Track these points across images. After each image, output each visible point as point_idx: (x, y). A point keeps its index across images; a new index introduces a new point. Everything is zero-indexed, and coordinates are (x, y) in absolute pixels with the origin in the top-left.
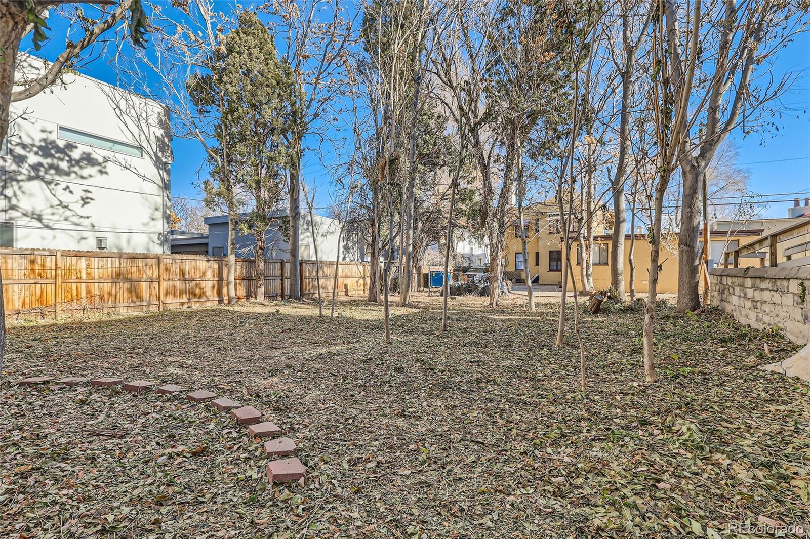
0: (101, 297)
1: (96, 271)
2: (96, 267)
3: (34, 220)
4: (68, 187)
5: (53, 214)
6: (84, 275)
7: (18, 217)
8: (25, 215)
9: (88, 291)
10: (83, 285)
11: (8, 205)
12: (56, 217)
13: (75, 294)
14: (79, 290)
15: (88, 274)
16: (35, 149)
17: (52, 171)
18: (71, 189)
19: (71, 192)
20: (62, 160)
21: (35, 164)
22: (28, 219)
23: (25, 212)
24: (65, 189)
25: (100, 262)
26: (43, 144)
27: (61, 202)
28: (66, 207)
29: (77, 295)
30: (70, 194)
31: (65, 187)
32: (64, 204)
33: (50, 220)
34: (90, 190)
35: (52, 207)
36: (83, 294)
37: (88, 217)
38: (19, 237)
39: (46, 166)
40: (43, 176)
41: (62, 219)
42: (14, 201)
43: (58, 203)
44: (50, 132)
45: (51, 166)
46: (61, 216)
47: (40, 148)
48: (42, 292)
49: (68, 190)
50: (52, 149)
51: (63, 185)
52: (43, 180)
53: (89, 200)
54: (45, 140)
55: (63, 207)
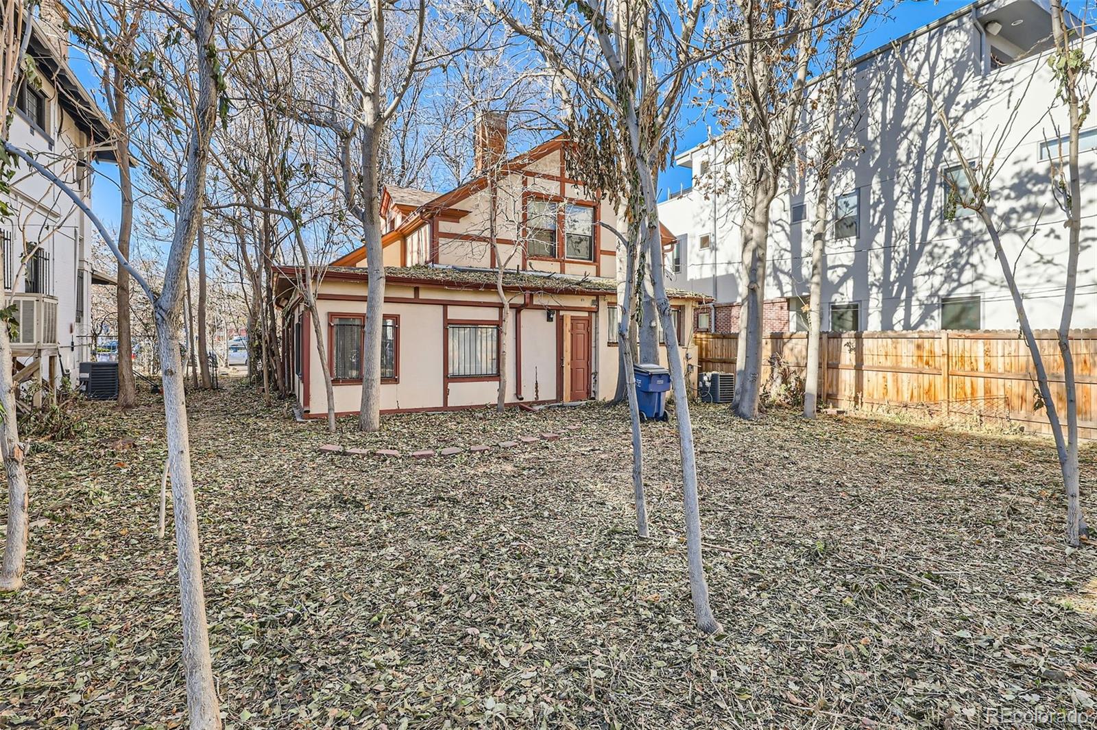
0: (1007, 402)
1: (1001, 360)
2: (1000, 354)
3: (1004, 289)
4: (1052, 231)
5: (1029, 276)
6: (981, 367)
7: (985, 288)
8: (992, 284)
9: (988, 391)
10: (981, 381)
11: (975, 275)
12: (1033, 280)
13: (969, 391)
14: (975, 386)
15: (987, 365)
16: (1006, 192)
17: (1028, 215)
18: (1057, 233)
19: (1058, 237)
20: (1042, 192)
21: (1004, 214)
22: (997, 288)
23: (992, 280)
24: (1048, 236)
25: (1007, 347)
26: (1016, 181)
27: (1042, 257)
28: (1049, 262)
29: (972, 394)
30: (1057, 241)
31: (1047, 232)
32: (1047, 258)
33: (1025, 285)
34: (1090, 225)
35: (1028, 266)
36: (980, 393)
37: (1087, 271)
38: (987, 313)
39: (1020, 210)
40: (1015, 227)
41: (1042, 281)
42: (980, 270)
43: (1038, 258)
44: (1026, 160)
45: (1026, 209)
46: (1040, 277)
47: (1012, 188)
48: (930, 385)
49: (1052, 235)
50: (1028, 182)
51: (1045, 230)
52: (1015, 232)
53: (1089, 243)
54: (1018, 174)
55: (1044, 263)
